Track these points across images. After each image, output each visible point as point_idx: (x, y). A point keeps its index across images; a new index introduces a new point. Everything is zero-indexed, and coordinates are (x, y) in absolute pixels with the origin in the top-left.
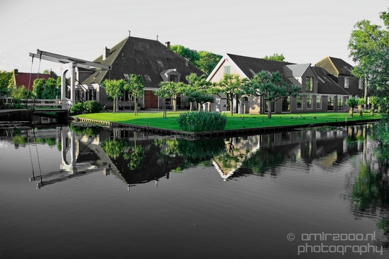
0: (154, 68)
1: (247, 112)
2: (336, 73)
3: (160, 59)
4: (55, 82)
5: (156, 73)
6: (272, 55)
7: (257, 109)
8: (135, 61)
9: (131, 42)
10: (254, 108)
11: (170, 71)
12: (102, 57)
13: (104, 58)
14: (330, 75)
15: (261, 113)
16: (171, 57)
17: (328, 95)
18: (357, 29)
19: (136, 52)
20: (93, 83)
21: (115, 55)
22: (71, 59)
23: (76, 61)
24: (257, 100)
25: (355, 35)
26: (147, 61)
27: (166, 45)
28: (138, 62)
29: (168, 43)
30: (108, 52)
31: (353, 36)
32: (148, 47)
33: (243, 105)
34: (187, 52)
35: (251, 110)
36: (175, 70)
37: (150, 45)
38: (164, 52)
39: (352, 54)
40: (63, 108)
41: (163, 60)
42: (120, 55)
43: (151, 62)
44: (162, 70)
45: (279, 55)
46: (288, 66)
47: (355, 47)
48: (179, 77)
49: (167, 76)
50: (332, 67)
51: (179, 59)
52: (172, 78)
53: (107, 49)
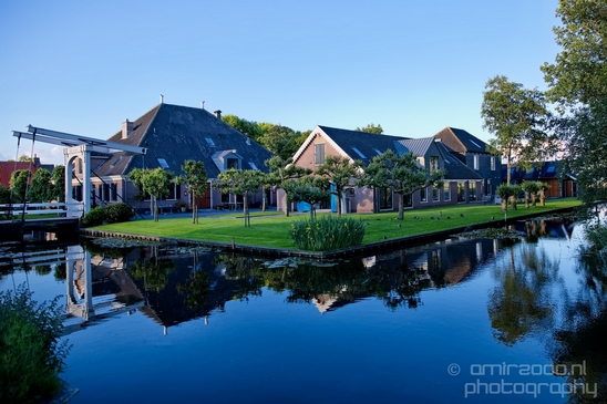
0: (202, 148)
1: (354, 211)
2: (463, 150)
3: (209, 135)
4: (48, 175)
5: (206, 156)
6: (366, 127)
7: (370, 205)
8: (174, 140)
9: (165, 112)
10: (363, 205)
11: (226, 153)
12: (120, 134)
13: (125, 137)
14: (454, 153)
15: (376, 210)
16: (224, 132)
17: (458, 181)
18: (489, 89)
19: (175, 126)
20: (112, 174)
21: (143, 131)
22: (83, 140)
23: (91, 142)
24: (368, 193)
25: (488, 97)
26: (191, 139)
27: (216, 115)
28: (178, 140)
29: (219, 112)
30: (132, 127)
31: (486, 99)
32: (191, 118)
33: (347, 200)
34: (242, 125)
35: (359, 207)
36: (234, 151)
37: (193, 116)
38: (214, 126)
39: (488, 123)
40: (68, 217)
41: (214, 138)
42: (150, 132)
43: (197, 140)
44: (213, 151)
45: (376, 126)
46: (401, 142)
47: (491, 114)
48: (240, 161)
49: (222, 160)
50: (455, 142)
51: (236, 135)
52: (230, 163)
53: (128, 122)
